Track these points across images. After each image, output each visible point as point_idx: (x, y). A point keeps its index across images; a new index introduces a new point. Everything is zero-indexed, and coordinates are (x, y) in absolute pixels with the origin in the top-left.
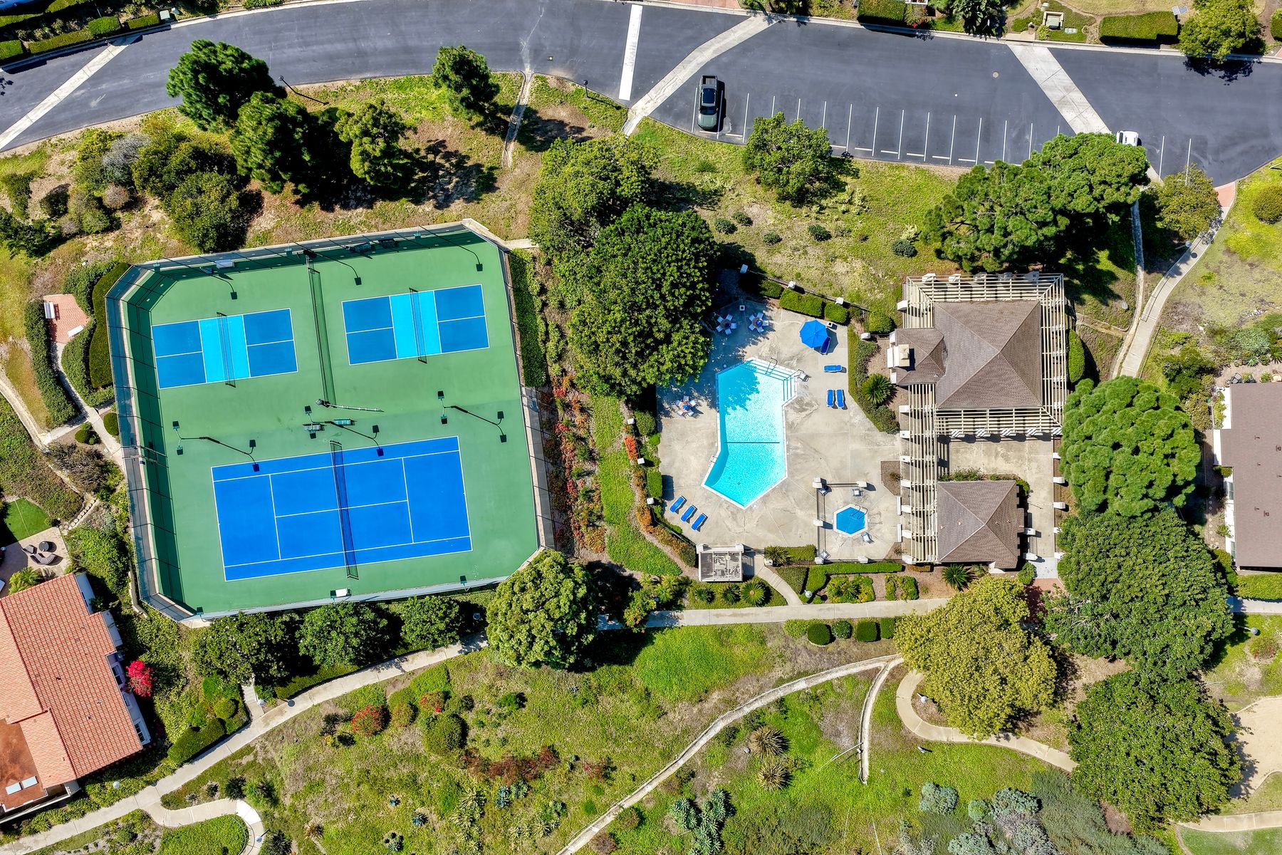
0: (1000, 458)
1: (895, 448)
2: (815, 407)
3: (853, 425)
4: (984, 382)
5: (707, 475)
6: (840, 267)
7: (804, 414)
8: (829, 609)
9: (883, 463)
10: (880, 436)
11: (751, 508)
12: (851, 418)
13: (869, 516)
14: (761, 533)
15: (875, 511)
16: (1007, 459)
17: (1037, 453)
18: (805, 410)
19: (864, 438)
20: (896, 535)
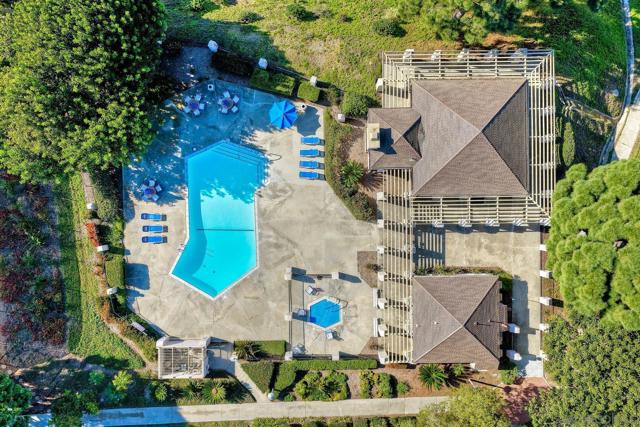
0: (483, 250)
1: (372, 237)
2: (290, 193)
3: (328, 213)
4: (465, 167)
5: (175, 263)
6: (316, 46)
7: (277, 200)
8: (300, 407)
9: (359, 253)
10: (356, 225)
11: (220, 298)
12: (327, 205)
13: (344, 308)
14: (231, 325)
15: (351, 303)
16: (491, 251)
17: (523, 244)
18: (278, 196)
19: (341, 227)
20: (372, 329)
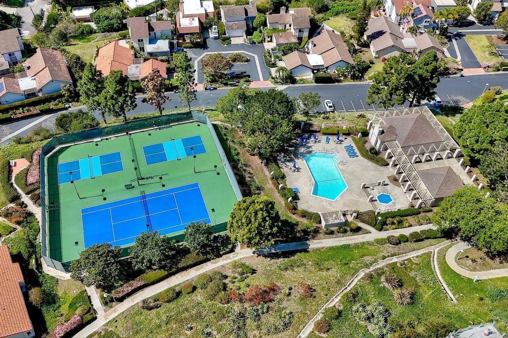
1: (390, 171)
3: (368, 166)
4: (416, 132)
5: (312, 191)
9: (388, 177)
10: (382, 168)
11: (337, 200)
13: (392, 196)
15: (394, 194)
17: (453, 164)
19: (375, 170)
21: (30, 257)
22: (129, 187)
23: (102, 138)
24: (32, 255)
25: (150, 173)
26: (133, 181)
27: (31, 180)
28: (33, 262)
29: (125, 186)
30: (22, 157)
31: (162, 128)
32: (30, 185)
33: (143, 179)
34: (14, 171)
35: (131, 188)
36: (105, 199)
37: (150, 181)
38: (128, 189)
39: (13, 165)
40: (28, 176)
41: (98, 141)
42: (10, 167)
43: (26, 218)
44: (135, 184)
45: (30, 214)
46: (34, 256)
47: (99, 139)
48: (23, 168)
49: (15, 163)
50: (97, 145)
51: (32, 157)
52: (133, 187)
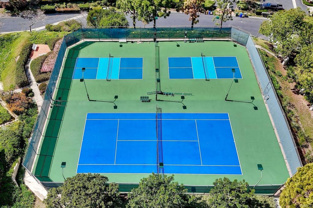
21: (13, 160)
22: (145, 100)
23: (128, 40)
24: (17, 156)
25: (171, 88)
26: (151, 94)
27: (45, 68)
28: (15, 167)
29: (141, 97)
30: (46, 43)
31: (193, 42)
32: (43, 73)
33: (162, 93)
34: (34, 55)
35: (147, 101)
36: (115, 107)
37: (170, 98)
38: (143, 101)
39: (35, 49)
40: (44, 63)
41: (123, 43)
42: (31, 50)
43: (28, 109)
44: (152, 97)
45: (33, 106)
46: (19, 159)
47: (124, 40)
48: (42, 54)
49: (38, 48)
50: (121, 46)
51: (54, 45)
52: (149, 101)
